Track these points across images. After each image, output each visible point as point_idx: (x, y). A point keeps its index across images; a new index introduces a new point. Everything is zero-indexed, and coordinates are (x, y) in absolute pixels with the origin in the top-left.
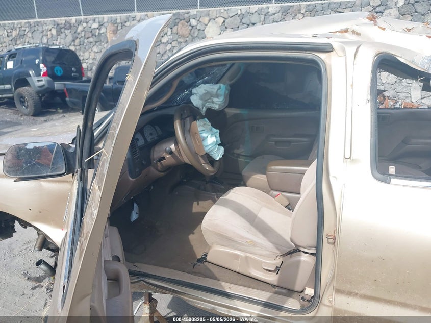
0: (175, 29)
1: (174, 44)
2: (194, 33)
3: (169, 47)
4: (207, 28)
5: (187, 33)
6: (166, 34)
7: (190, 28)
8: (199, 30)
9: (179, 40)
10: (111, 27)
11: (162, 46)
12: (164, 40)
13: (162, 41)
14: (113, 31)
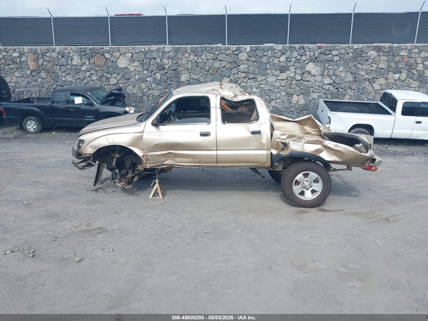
0: (92, 60)
1: (92, 71)
2: (108, 64)
3: (88, 74)
4: (119, 61)
5: (103, 63)
6: (85, 64)
7: (105, 60)
8: (112, 61)
9: (96, 69)
10: (31, 57)
11: (81, 73)
12: (84, 68)
13: (82, 70)
14: (34, 60)
